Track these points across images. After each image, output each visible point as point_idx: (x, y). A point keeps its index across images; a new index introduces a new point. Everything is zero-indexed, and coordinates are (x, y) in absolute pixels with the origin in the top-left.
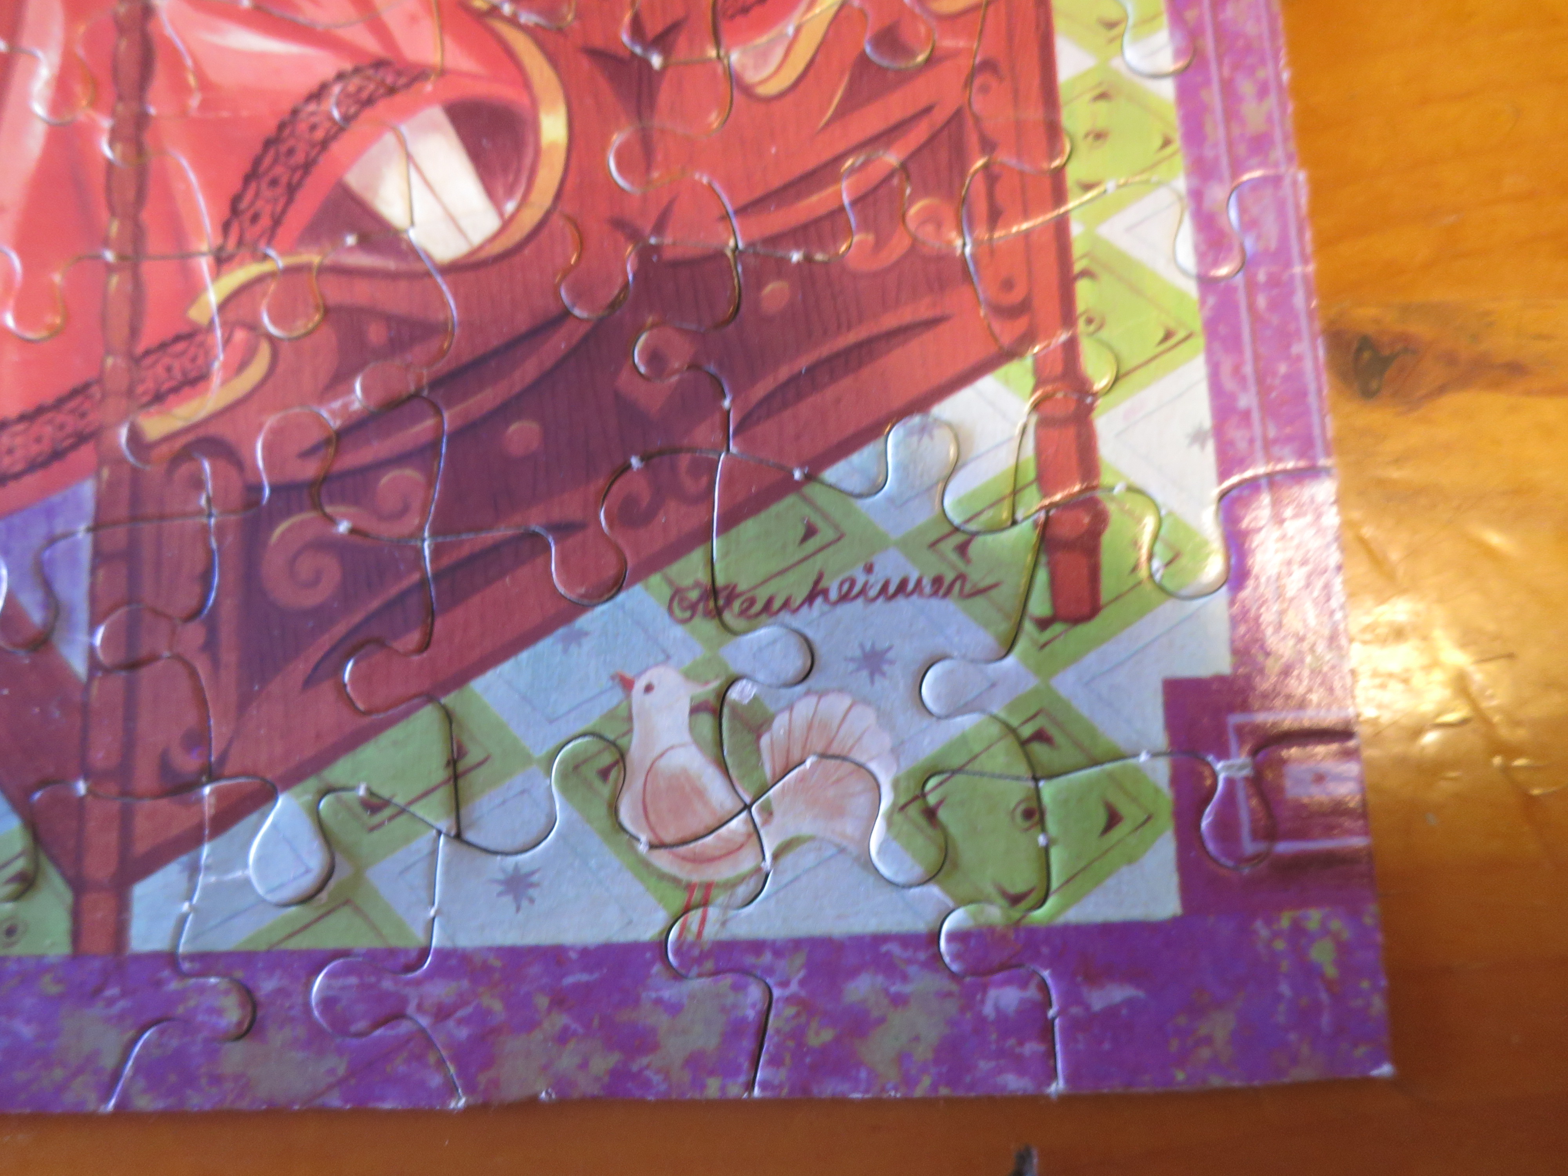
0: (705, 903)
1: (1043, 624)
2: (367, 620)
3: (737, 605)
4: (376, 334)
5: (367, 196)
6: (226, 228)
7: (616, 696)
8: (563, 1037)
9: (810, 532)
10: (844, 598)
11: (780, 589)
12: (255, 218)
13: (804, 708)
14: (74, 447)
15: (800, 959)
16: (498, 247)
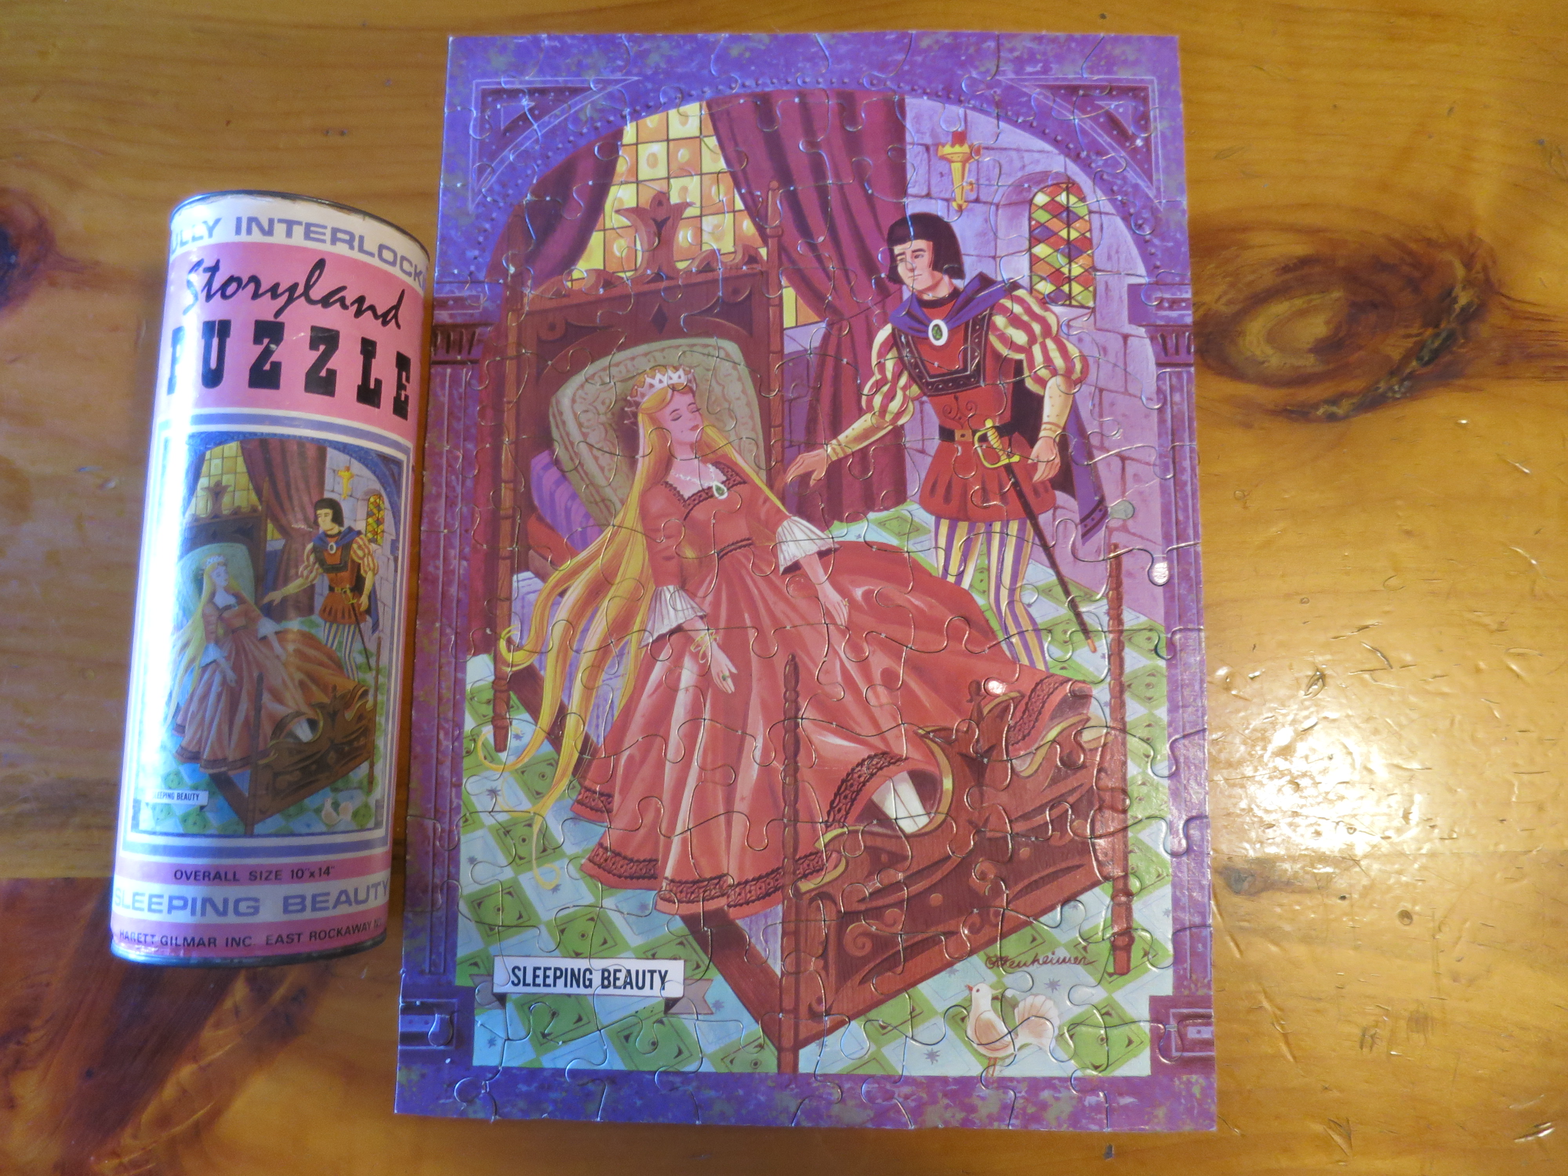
0: (994, 1065)
1: (1111, 975)
2: (882, 962)
3: (1008, 964)
4: (884, 858)
5: (880, 805)
6: (829, 814)
7: (967, 992)
8: (947, 1107)
9: (1034, 939)
10: (1045, 963)
11: (1023, 959)
12: (839, 810)
13: (1030, 999)
14: (774, 892)
15: (1025, 1084)
16: (927, 829)
